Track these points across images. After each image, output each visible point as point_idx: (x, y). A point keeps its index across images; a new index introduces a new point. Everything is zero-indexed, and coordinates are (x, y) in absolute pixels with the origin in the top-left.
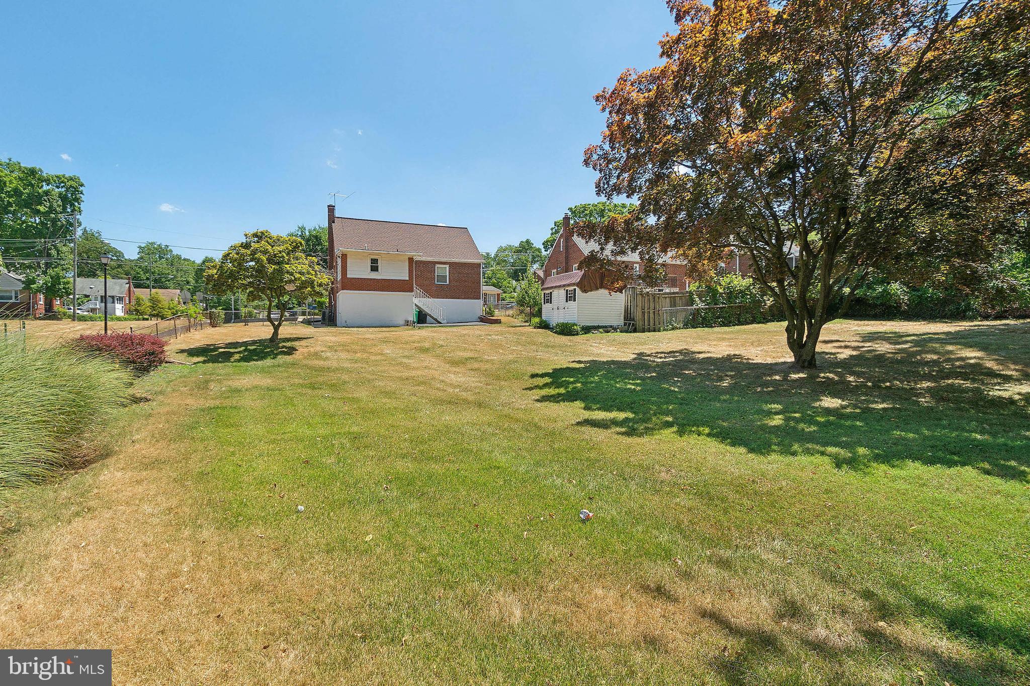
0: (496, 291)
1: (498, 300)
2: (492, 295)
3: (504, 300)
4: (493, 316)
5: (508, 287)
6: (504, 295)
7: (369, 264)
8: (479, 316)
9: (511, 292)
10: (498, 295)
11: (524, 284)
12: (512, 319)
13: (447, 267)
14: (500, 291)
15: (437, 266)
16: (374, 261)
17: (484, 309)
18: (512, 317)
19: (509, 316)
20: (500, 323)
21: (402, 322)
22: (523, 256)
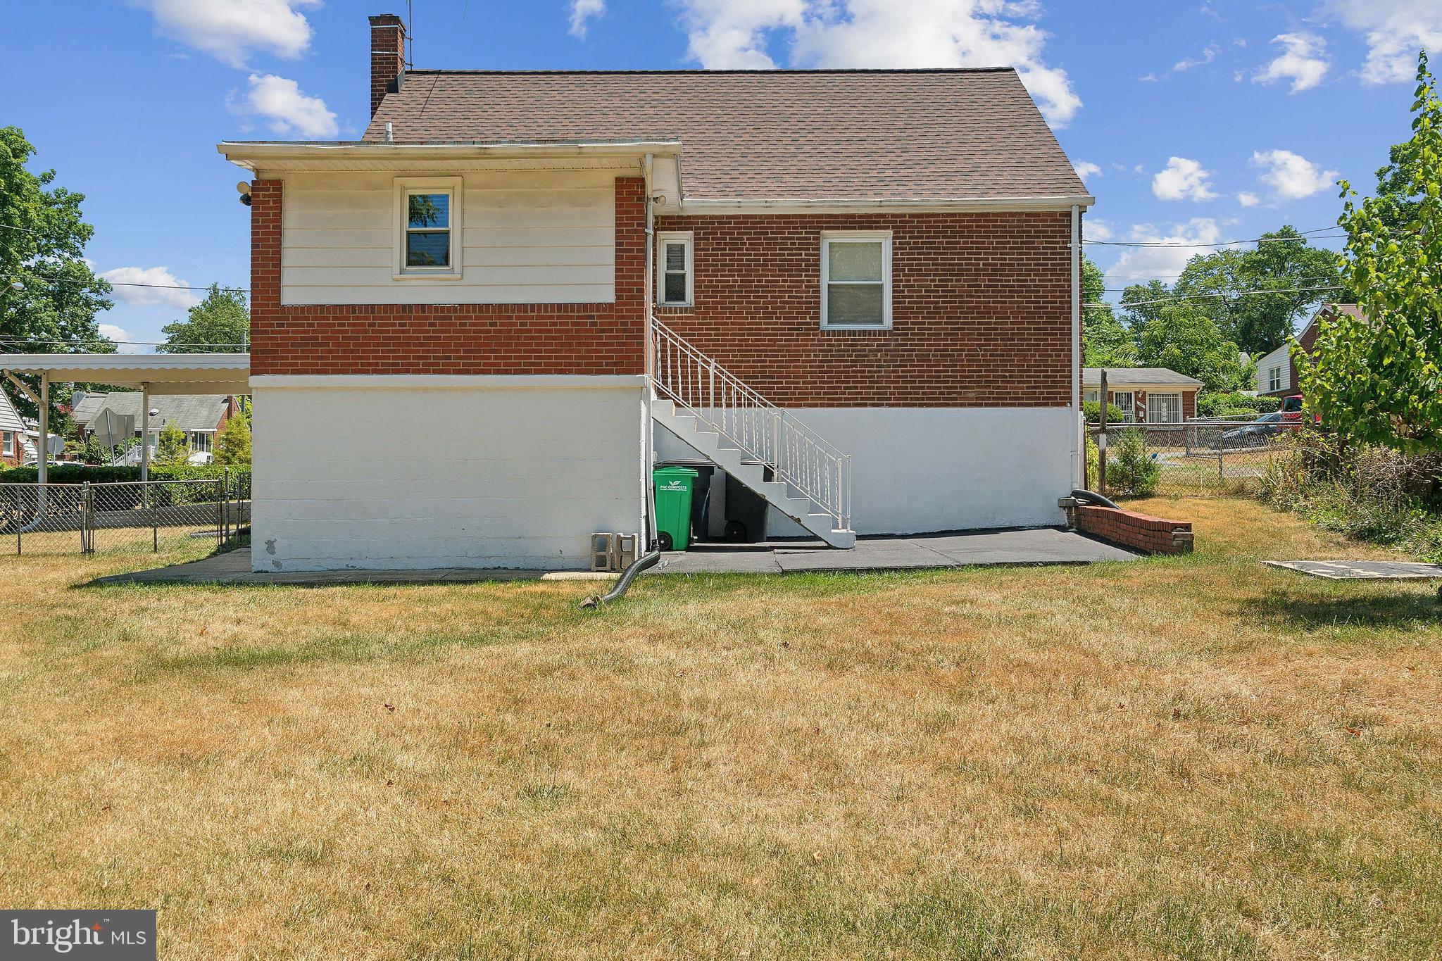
0: (1179, 382)
1: (1188, 412)
2: (1163, 397)
3: (1208, 413)
4: (1144, 496)
5: (1224, 369)
6: (1209, 398)
7: (396, 226)
8: (1065, 492)
9: (1235, 389)
10: (1188, 396)
11: (1280, 358)
12: (1265, 516)
13: (885, 239)
14: (1193, 384)
15: (830, 237)
16: (420, 210)
17: (1094, 454)
18: (1265, 498)
19: (1240, 492)
20: (1186, 547)
21: (580, 547)
22: (1272, 284)
